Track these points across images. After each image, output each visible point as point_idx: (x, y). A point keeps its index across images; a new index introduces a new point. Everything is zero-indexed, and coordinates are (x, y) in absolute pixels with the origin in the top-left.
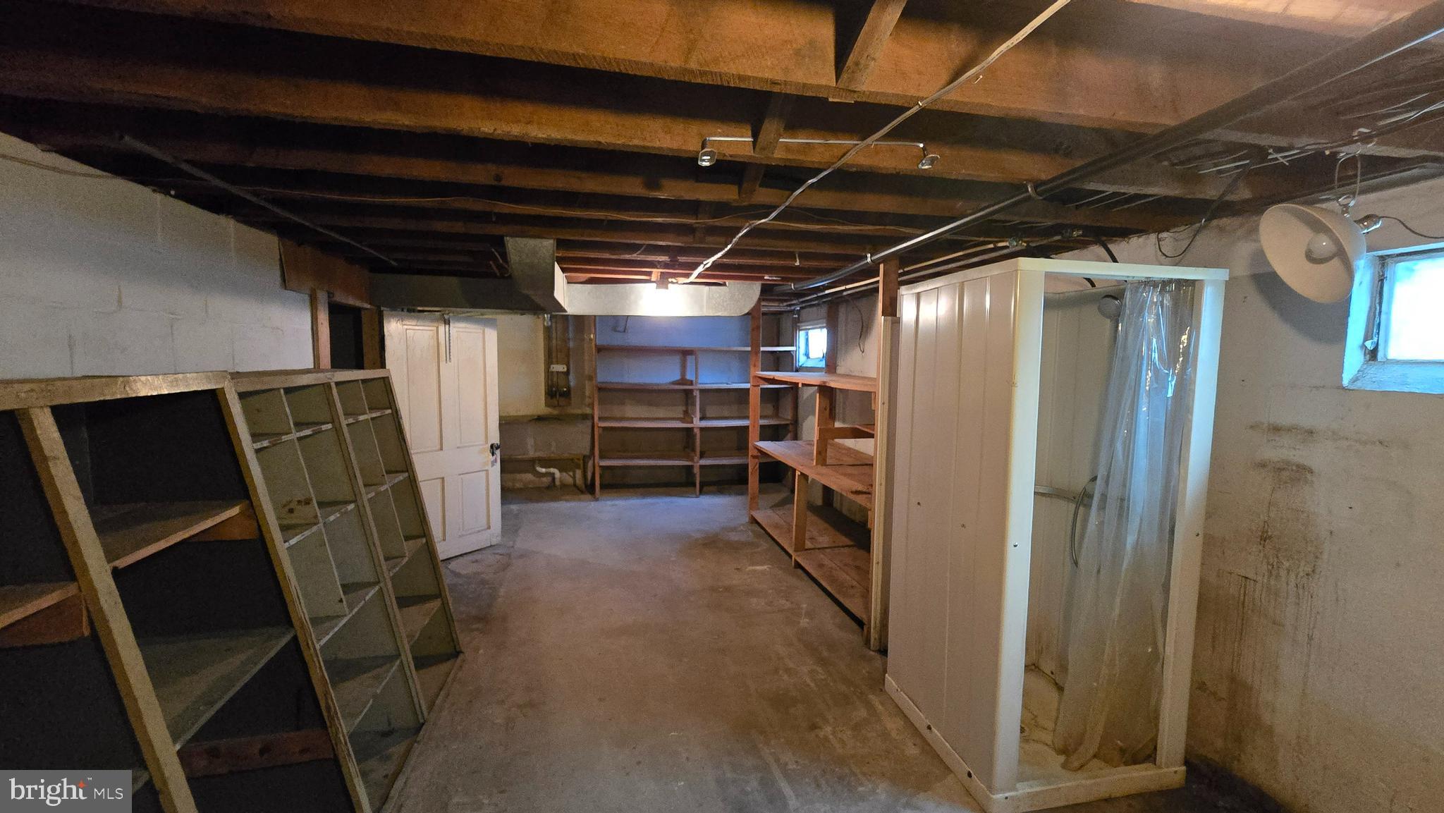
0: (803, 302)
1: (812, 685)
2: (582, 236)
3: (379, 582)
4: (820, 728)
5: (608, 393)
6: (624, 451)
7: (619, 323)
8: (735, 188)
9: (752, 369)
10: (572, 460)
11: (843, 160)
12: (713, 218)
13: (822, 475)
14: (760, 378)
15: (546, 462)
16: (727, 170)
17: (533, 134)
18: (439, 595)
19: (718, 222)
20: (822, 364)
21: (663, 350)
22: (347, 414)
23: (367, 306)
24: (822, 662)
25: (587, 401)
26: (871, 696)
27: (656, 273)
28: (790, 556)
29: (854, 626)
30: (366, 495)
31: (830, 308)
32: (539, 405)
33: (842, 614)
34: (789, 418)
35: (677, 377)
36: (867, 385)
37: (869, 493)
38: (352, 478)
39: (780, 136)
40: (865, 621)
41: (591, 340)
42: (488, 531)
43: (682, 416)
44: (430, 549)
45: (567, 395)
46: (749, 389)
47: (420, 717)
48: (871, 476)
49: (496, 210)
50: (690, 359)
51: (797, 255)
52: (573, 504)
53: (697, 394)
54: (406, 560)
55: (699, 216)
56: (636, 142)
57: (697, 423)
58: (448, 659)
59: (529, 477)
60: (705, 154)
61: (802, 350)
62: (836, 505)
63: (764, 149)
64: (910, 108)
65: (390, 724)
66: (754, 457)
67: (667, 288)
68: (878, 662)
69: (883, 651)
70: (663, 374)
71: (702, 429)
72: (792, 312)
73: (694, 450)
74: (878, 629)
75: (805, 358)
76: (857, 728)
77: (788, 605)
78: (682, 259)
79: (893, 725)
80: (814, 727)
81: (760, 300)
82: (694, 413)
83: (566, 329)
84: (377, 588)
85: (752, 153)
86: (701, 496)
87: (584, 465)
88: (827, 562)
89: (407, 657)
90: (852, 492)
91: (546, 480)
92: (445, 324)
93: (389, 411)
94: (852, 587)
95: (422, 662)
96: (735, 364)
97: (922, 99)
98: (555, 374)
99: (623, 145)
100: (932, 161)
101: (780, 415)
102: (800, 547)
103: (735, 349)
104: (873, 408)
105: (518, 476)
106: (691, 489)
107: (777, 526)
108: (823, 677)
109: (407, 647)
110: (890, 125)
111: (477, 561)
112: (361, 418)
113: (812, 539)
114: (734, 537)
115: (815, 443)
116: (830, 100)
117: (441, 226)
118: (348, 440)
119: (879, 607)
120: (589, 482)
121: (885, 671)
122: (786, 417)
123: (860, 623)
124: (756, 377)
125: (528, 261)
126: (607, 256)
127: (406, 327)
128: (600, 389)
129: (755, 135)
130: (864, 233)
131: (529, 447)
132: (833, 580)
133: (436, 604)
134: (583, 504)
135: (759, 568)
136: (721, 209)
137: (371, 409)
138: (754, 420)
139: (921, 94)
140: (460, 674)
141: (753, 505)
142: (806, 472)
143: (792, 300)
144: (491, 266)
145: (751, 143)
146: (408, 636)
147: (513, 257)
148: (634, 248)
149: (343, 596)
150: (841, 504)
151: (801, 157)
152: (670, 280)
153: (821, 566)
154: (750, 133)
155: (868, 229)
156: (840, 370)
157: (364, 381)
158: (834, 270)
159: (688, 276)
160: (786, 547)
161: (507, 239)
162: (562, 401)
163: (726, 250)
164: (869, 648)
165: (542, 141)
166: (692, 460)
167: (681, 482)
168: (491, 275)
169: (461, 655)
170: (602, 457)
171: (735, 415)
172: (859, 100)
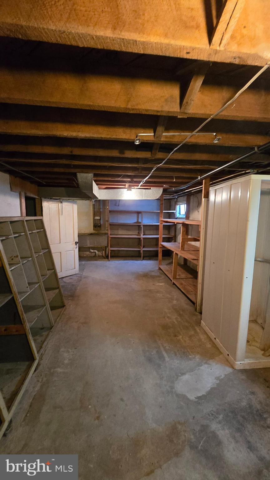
0: (178, 195)
1: (176, 322)
2: (101, 172)
3: (39, 283)
4: (178, 337)
5: (113, 226)
6: (118, 245)
7: (116, 202)
8: (150, 153)
9: (160, 218)
10: (102, 248)
11: (186, 141)
12: (144, 164)
13: (182, 254)
14: (163, 221)
15: (94, 248)
16: (145, 146)
17: (80, 135)
18: (58, 288)
19: (145, 166)
20: (185, 217)
21: (131, 212)
22: (29, 230)
23: (37, 197)
24: (180, 315)
25: (107, 229)
26: (196, 327)
27: (127, 185)
28: (171, 281)
29: (191, 304)
30: (35, 256)
31: (188, 197)
32: (91, 230)
33: (188, 300)
34: (173, 235)
35: (136, 221)
36: (198, 223)
37: (198, 260)
38: (31, 250)
39: (163, 132)
40: (195, 302)
41: (108, 208)
42: (75, 269)
43: (137, 234)
44: (55, 274)
45: (100, 226)
46: (159, 225)
47: (52, 324)
48: (198, 254)
49: (73, 164)
50: (140, 215)
51: (174, 178)
52: (101, 262)
53: (142, 226)
54: (47, 276)
55: (139, 164)
56: (114, 137)
57: (142, 236)
58: (61, 308)
59: (88, 253)
60: (137, 140)
61: (178, 212)
62: (188, 264)
63: (157, 137)
64: (208, 119)
65: (43, 326)
66: (160, 248)
67: (131, 190)
68: (199, 317)
69: (201, 313)
70: (131, 220)
71: (144, 238)
72: (174, 199)
73: (141, 245)
74: (200, 305)
75: (179, 214)
76: (190, 337)
77: (170, 296)
78: (135, 180)
79: (203, 337)
80: (175, 336)
81: (162, 194)
82: (141, 233)
83: (99, 205)
84: (39, 284)
85: (153, 139)
86: (143, 261)
87: (105, 249)
88: (183, 282)
89: (48, 306)
90: (192, 259)
91: (94, 254)
92: (61, 203)
93: (42, 230)
94: (192, 291)
95: (53, 308)
96: (155, 217)
97: (212, 115)
98: (96, 220)
99: (110, 138)
100: (219, 139)
101: (170, 234)
102: (175, 278)
103: (155, 211)
104: (200, 230)
105: (85, 253)
106: (140, 258)
107: (167, 271)
108: (180, 320)
109: (48, 303)
110: (201, 126)
111: (71, 279)
112: (34, 232)
113: (179, 275)
114: (153, 274)
115: (181, 243)
116: (178, 117)
117: (56, 170)
118: (29, 238)
119: (200, 298)
120: (107, 255)
121: (201, 319)
122: (172, 234)
123: (194, 303)
124: (161, 221)
125: (84, 181)
126: (110, 179)
127: (49, 204)
128: (110, 225)
129: (155, 133)
130: (196, 168)
131: (88, 243)
132: (185, 289)
133: (57, 291)
134: (104, 262)
135: (161, 284)
136: (146, 161)
137: (37, 229)
138: (161, 235)
139: (212, 113)
140: (64, 312)
141: (160, 264)
142: (177, 253)
143: (174, 194)
144: (74, 183)
145: (153, 136)
146: (48, 300)
147: (80, 180)
148: (119, 176)
149: (28, 286)
150: (190, 264)
151: (171, 140)
152: (132, 187)
153: (182, 284)
154: (153, 132)
155: (198, 167)
156: (191, 218)
157: (35, 220)
158: (188, 183)
159: (138, 186)
160: (170, 277)
161: (77, 174)
162: (98, 228)
163: (149, 176)
164: (196, 311)
165: (84, 138)
166: (140, 249)
167: (137, 256)
168: (75, 187)
169: (65, 307)
170: (111, 247)
171: (155, 234)
172: (189, 116)
